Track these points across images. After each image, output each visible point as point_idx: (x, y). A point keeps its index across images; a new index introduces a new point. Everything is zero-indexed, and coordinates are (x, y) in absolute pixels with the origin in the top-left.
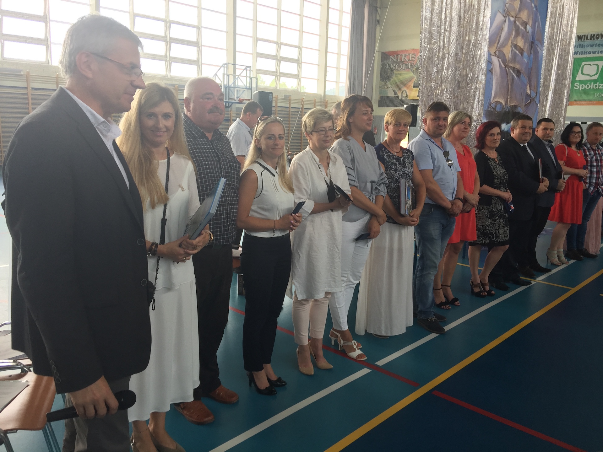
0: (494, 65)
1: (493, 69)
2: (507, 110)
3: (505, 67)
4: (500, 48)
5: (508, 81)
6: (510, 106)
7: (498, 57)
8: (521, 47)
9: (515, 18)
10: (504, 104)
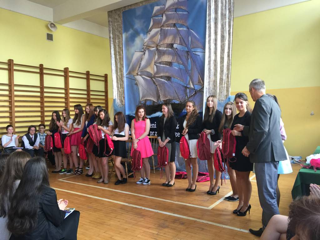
0: (137, 81)
1: (138, 83)
2: (161, 103)
3: (151, 78)
4: (142, 69)
5: (157, 86)
6: (164, 101)
7: (140, 75)
8: (169, 61)
9: (157, 47)
10: (155, 101)
